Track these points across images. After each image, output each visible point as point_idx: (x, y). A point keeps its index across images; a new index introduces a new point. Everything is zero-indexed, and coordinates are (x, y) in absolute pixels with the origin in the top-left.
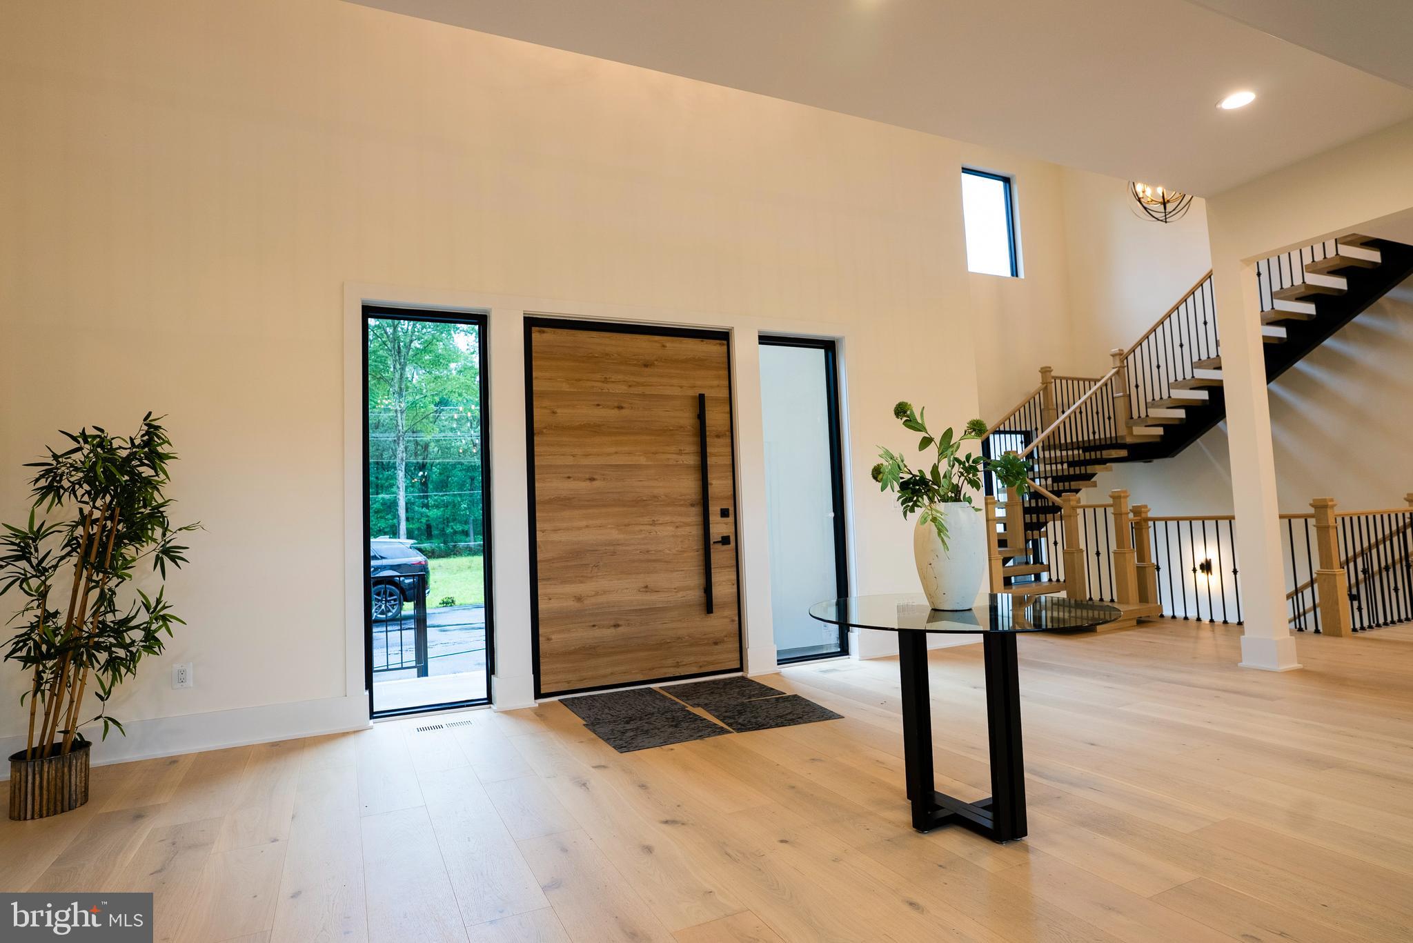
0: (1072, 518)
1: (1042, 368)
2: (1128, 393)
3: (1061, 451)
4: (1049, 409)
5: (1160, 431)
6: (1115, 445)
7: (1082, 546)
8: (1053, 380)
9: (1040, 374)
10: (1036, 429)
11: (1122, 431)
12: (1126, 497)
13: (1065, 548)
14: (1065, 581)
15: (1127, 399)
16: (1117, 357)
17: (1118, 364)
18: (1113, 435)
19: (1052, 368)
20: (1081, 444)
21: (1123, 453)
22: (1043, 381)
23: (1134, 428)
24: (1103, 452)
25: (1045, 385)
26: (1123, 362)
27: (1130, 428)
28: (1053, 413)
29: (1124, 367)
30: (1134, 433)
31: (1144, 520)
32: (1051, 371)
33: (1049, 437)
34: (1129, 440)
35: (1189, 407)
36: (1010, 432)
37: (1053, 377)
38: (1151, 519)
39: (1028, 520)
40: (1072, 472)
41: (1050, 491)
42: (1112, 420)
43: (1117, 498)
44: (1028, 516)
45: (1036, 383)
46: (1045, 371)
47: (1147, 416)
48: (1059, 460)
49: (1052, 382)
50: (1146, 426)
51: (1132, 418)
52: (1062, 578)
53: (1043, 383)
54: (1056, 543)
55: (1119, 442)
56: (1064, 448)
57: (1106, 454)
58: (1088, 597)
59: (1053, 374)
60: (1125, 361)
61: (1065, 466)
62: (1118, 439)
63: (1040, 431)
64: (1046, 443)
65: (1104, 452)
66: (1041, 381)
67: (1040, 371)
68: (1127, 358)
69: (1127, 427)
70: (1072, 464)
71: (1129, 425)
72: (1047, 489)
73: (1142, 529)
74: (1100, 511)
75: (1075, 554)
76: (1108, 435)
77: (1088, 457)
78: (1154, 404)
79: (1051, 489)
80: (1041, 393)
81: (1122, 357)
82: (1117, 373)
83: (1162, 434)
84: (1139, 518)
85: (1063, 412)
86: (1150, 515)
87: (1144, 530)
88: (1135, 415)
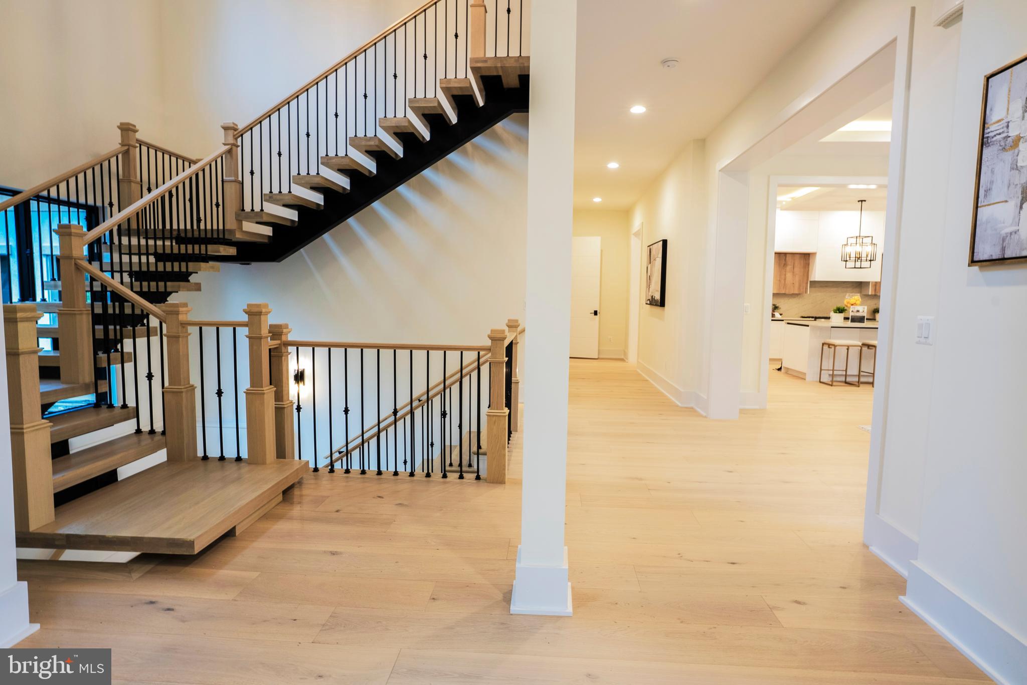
0: (181, 339)
1: (122, 124)
2: (240, 179)
3: (147, 238)
4: (130, 181)
5: (268, 231)
6: (221, 238)
7: (195, 380)
8: (138, 145)
9: (119, 131)
10: (111, 205)
11: (231, 224)
12: (267, 313)
13: (166, 384)
14: (164, 433)
15: (238, 186)
16: (231, 132)
17: (231, 140)
18: (221, 227)
19: (137, 127)
20: (175, 233)
21: (232, 251)
22: (123, 141)
23: (244, 223)
24: (208, 246)
25: (126, 148)
26: (236, 139)
27: (240, 222)
28: (135, 188)
29: (238, 146)
30: (244, 229)
31: (284, 344)
32: (136, 131)
33: (129, 220)
34: (239, 236)
35: (302, 208)
36: (69, 204)
37: (138, 141)
38: (292, 344)
39: (100, 335)
40: (161, 268)
41: (136, 292)
42: (221, 208)
43: (255, 314)
44: (99, 328)
45: (113, 142)
46: (127, 129)
47: (262, 210)
48: (143, 250)
49: (137, 147)
50: (257, 223)
51: (243, 210)
52: (159, 426)
53: (123, 145)
54: (150, 376)
55: (226, 237)
56: (151, 235)
57: (212, 249)
58: (200, 453)
59: (138, 136)
60: (239, 140)
61: (152, 259)
62: (226, 233)
63: (115, 208)
64: (125, 227)
65: (210, 247)
66: (120, 142)
67: (119, 127)
68: (242, 135)
69: (237, 220)
70: (161, 257)
71: (240, 218)
72: (132, 290)
73: (282, 357)
74: (225, 333)
75: (184, 395)
76: (215, 227)
77: (183, 251)
78: (271, 198)
79: (139, 290)
80: (120, 156)
81: (235, 133)
82: (229, 152)
83: (271, 234)
84: (278, 342)
85: (149, 190)
86: (291, 337)
87: (283, 358)
88: (247, 208)
